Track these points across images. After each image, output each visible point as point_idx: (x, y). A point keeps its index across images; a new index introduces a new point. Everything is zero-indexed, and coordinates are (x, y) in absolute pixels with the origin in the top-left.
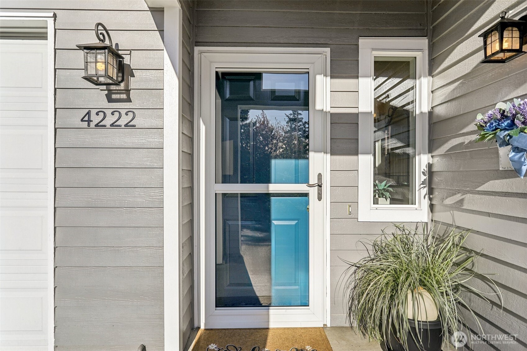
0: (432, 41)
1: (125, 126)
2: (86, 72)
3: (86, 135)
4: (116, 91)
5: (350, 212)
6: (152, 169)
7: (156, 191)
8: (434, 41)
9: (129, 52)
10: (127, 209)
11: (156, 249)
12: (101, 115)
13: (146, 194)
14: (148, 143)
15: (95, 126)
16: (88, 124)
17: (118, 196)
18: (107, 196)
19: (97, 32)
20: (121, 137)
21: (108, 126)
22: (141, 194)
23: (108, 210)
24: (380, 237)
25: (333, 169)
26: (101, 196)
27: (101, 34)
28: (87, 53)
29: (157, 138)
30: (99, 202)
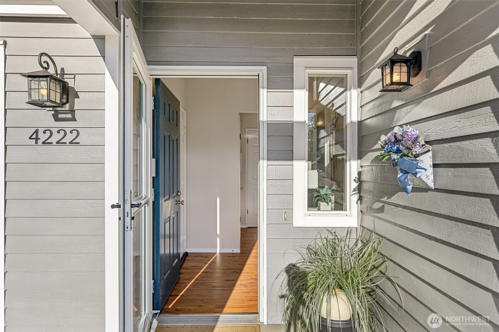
0: (360, 60)
1: (70, 143)
2: (30, 98)
3: (34, 152)
4: (62, 111)
5: (286, 218)
6: (95, 182)
7: (98, 203)
8: (362, 60)
9: (73, 76)
10: (72, 219)
11: (98, 255)
12: (48, 133)
13: (89, 206)
14: (91, 159)
15: (43, 143)
16: (36, 141)
17: (63, 207)
18: (53, 207)
19: (40, 62)
20: (66, 153)
21: (54, 143)
22: (85, 205)
23: (55, 220)
24: (314, 241)
25: (270, 178)
26: (48, 207)
27: (44, 62)
28: (31, 81)
29: (99, 154)
30: (46, 212)
